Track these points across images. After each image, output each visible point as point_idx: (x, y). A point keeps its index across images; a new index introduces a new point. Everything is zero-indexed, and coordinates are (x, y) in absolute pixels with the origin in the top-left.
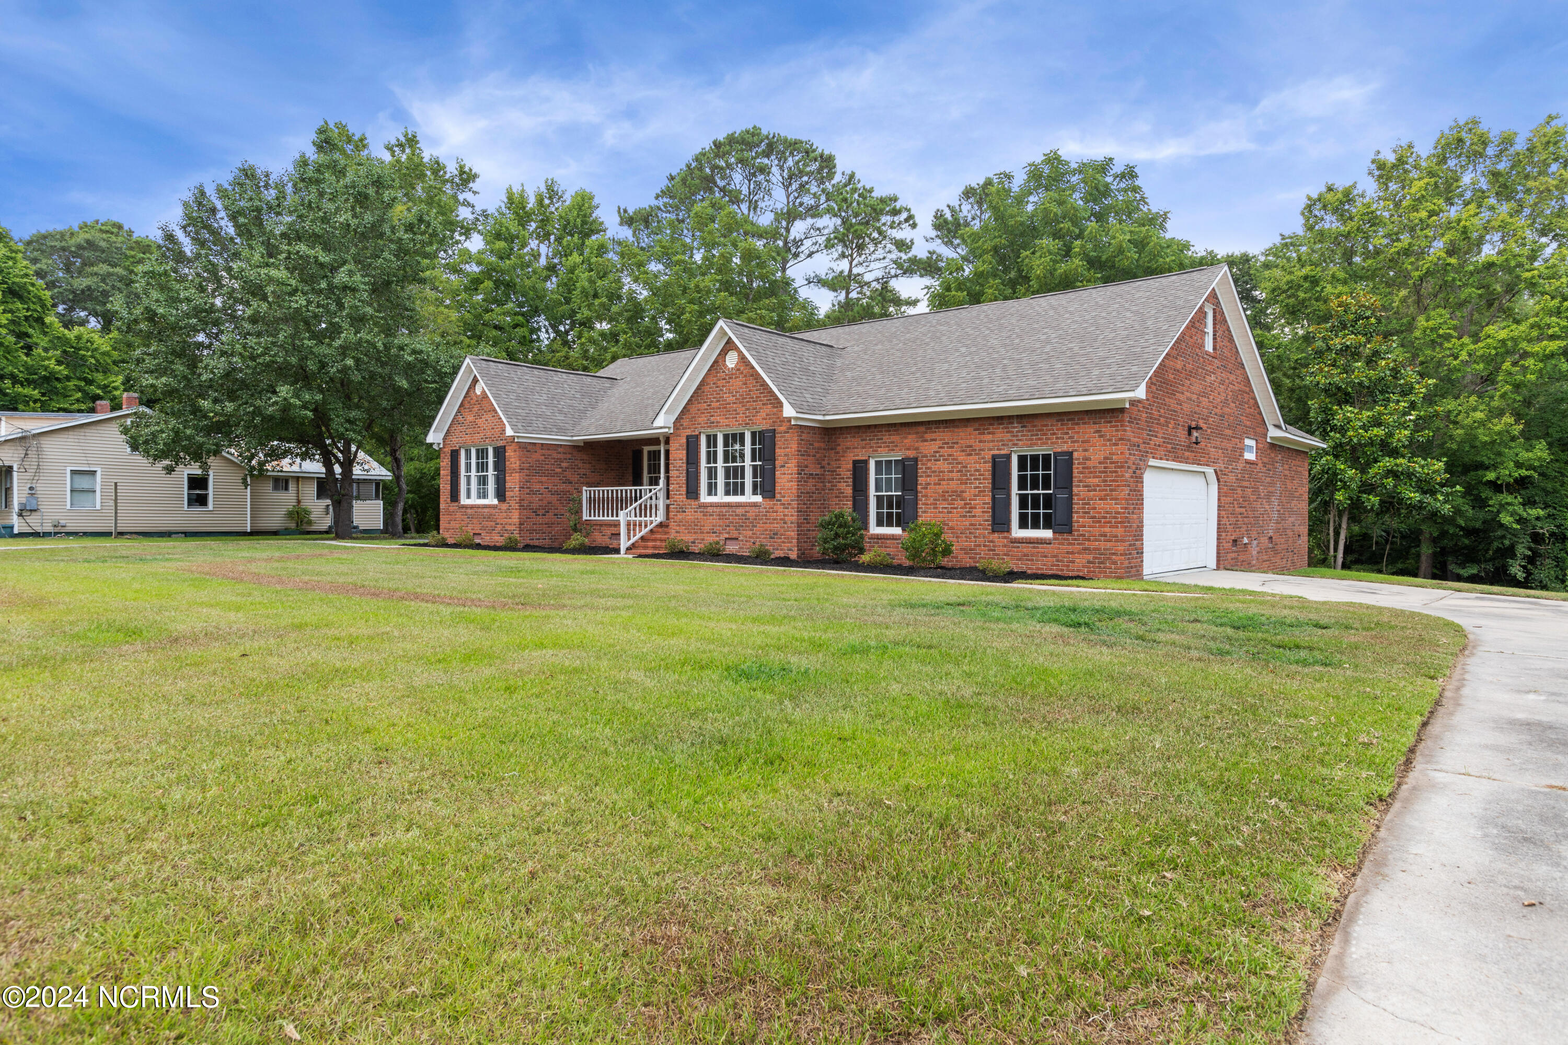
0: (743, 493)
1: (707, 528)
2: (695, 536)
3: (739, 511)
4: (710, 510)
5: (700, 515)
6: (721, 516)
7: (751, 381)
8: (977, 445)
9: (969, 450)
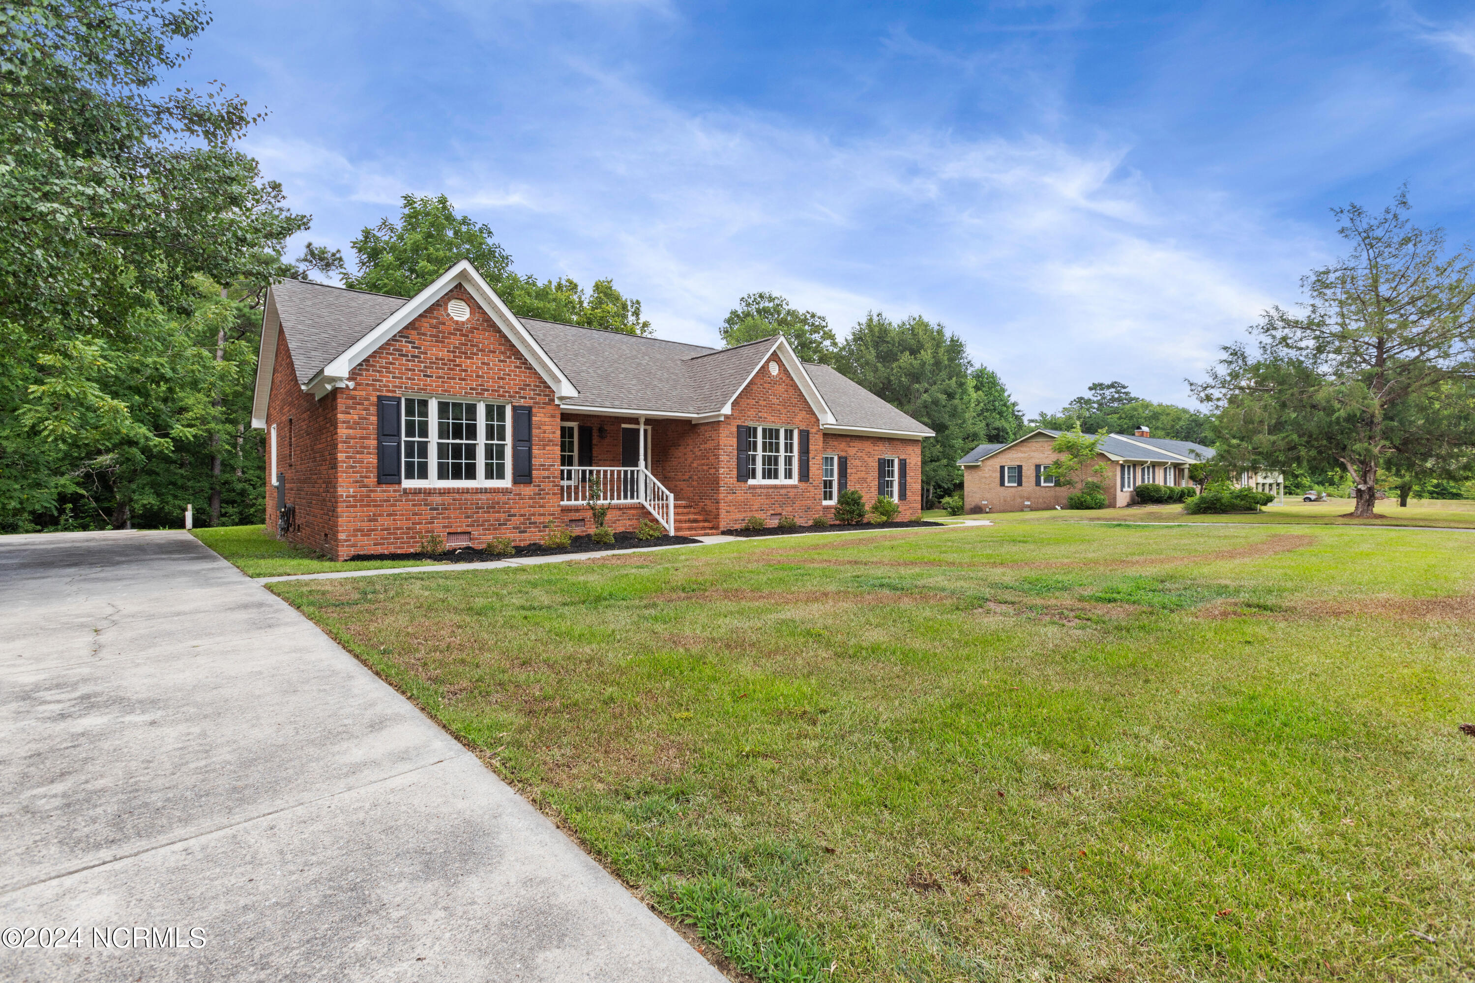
0: (776, 477)
1: (756, 507)
2: (744, 515)
3: (783, 491)
4: (759, 491)
5: (749, 496)
6: (768, 496)
7: (791, 391)
8: (873, 452)
9: (869, 454)
